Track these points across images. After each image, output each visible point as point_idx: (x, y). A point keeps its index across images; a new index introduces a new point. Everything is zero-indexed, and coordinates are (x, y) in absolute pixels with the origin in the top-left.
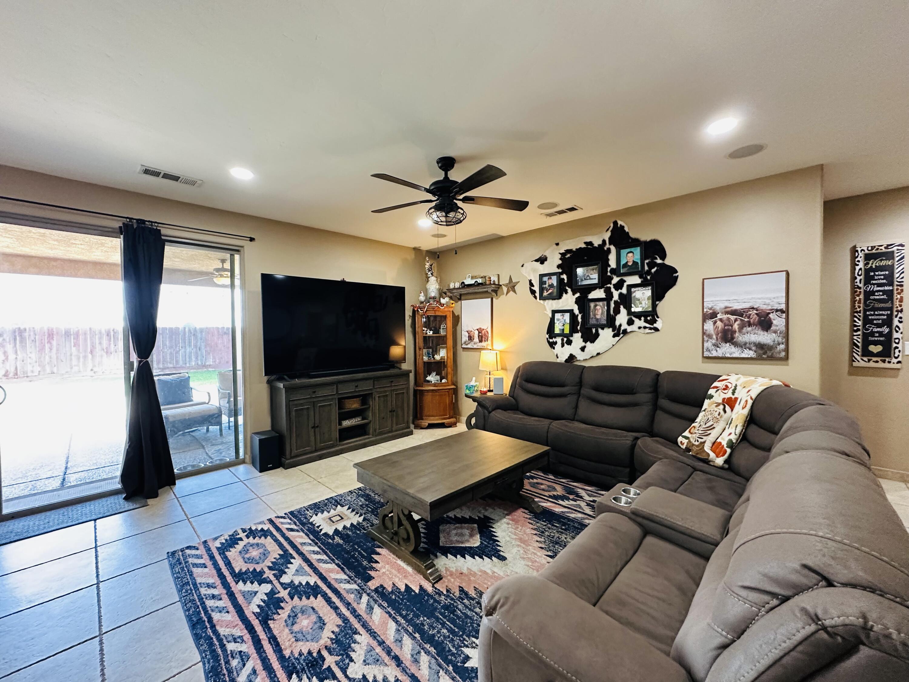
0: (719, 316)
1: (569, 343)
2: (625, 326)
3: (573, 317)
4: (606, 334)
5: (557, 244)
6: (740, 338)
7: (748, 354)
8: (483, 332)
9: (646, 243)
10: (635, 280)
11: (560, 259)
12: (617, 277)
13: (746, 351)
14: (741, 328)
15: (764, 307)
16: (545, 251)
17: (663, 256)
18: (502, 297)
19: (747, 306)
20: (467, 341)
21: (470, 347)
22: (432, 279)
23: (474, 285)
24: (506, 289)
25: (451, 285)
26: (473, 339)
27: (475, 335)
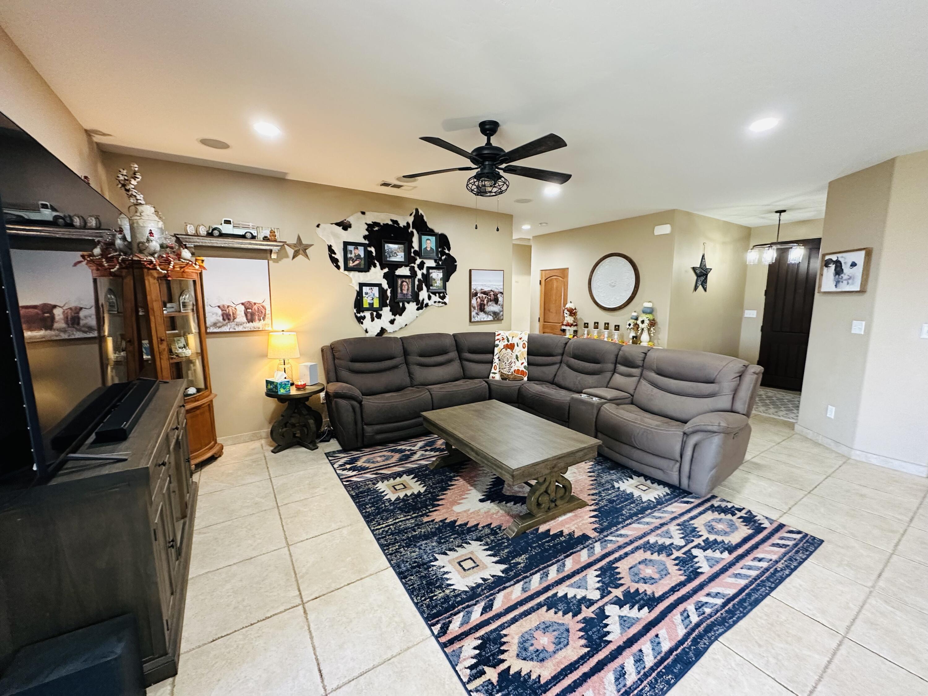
0: (479, 295)
1: (379, 316)
2: (426, 301)
4: (411, 307)
5: (363, 213)
6: (487, 309)
7: (490, 318)
8: (255, 307)
9: (438, 235)
11: (367, 230)
13: (489, 316)
15: (496, 290)
16: (348, 217)
17: (449, 249)
18: (285, 261)
19: (489, 289)
20: (220, 322)
21: (228, 330)
22: (148, 210)
23: (243, 237)
24: (293, 251)
25: (191, 230)
26: (234, 318)
27: (238, 312)
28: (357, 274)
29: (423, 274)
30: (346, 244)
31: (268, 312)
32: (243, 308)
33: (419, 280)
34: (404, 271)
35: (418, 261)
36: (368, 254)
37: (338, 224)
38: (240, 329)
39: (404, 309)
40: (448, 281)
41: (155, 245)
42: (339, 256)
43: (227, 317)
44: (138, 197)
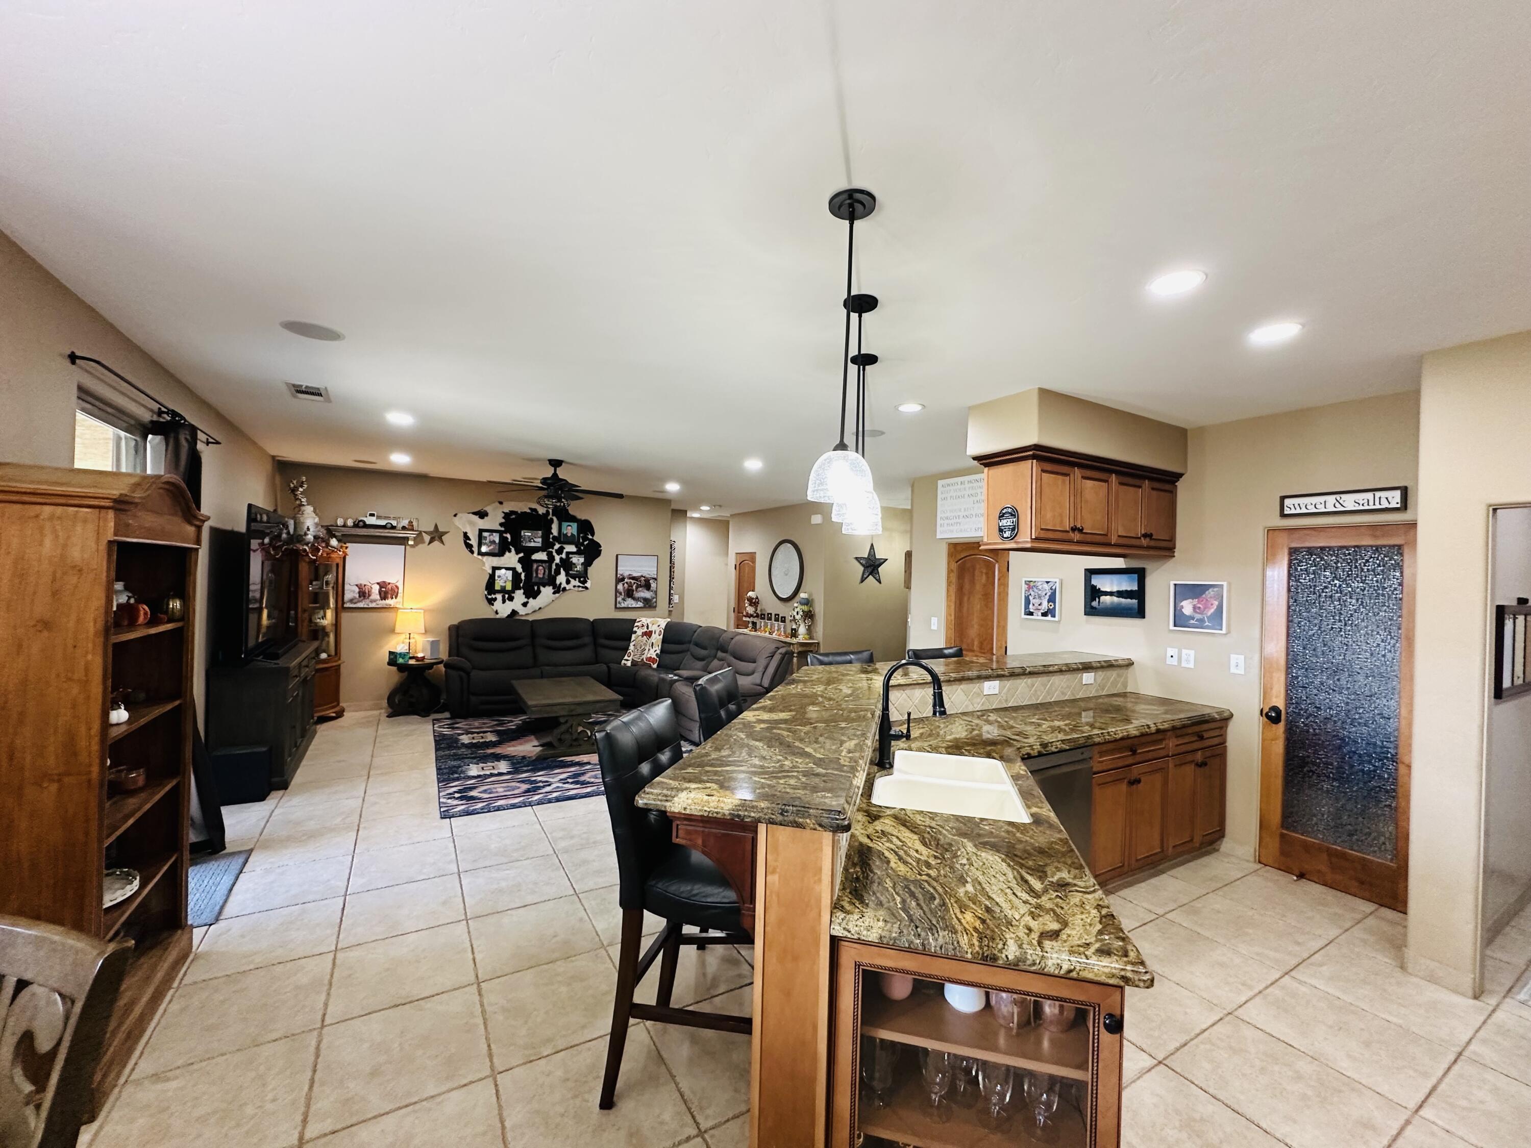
0: (626, 580)
1: (511, 599)
2: (564, 585)
3: (516, 575)
4: (547, 592)
5: (501, 503)
6: (637, 595)
7: (640, 604)
8: (390, 587)
9: (580, 520)
10: (572, 548)
11: (503, 518)
12: (559, 543)
13: (639, 603)
14: (637, 588)
15: (648, 576)
16: (486, 506)
17: (593, 534)
18: (420, 546)
19: (639, 574)
20: (355, 598)
21: (362, 606)
22: (309, 509)
23: (384, 527)
24: (429, 537)
25: (340, 522)
26: (369, 595)
27: (373, 591)
28: (490, 558)
29: (561, 559)
30: (481, 531)
31: (400, 591)
32: (378, 587)
33: (557, 564)
34: (542, 556)
35: (557, 546)
36: (503, 540)
37: (475, 513)
38: (373, 605)
39: (539, 592)
40: (590, 565)
41: (310, 537)
42: (474, 542)
43: (364, 594)
44: (303, 500)
